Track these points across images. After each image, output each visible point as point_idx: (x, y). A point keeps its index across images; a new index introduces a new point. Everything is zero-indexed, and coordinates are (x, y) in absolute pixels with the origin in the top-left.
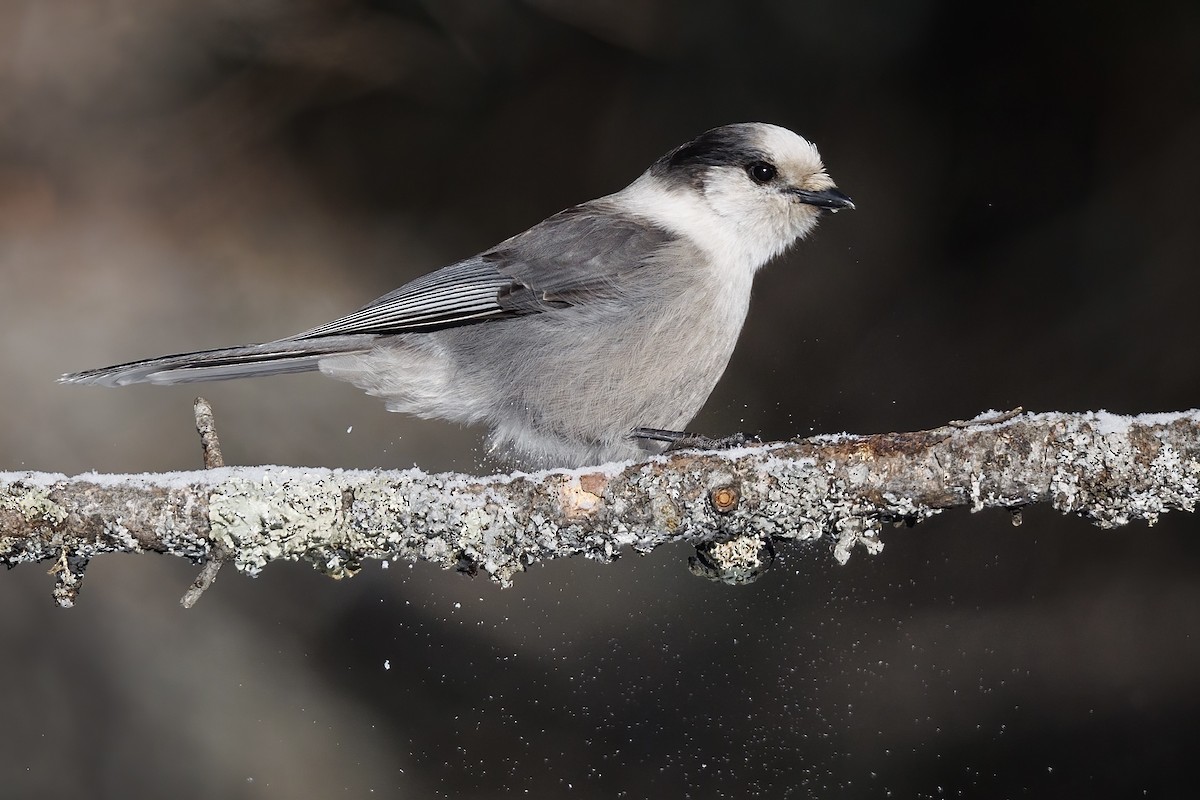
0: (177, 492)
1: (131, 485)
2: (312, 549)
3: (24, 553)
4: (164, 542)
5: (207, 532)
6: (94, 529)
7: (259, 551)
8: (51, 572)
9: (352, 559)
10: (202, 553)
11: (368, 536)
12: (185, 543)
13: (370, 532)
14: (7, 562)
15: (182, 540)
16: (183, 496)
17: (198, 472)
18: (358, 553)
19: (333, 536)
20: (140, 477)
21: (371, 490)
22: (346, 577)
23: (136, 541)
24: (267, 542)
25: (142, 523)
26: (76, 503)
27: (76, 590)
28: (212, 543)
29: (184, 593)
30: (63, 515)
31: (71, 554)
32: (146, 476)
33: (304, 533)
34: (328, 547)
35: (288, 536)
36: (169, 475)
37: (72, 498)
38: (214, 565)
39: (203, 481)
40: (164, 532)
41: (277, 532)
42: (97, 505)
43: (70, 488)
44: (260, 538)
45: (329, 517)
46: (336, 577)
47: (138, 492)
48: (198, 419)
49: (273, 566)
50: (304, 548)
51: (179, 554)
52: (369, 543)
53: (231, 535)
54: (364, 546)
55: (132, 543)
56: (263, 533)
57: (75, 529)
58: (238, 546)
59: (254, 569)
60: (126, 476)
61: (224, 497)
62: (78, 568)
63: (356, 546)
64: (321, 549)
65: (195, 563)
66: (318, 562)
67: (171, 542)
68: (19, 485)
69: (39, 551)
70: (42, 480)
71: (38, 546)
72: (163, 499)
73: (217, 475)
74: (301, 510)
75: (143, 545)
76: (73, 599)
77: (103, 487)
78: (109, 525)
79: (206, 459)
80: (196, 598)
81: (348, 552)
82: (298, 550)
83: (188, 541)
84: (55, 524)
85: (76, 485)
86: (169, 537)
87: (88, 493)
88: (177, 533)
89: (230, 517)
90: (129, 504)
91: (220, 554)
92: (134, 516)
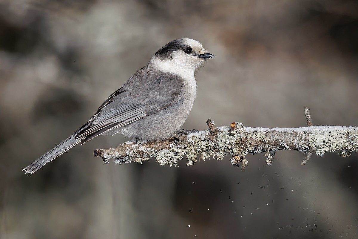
0: (300, 133)
1: (287, 131)
2: (337, 149)
3: (258, 150)
4: (296, 147)
5: (308, 144)
6: (277, 143)
7: (323, 149)
8: (265, 155)
9: (349, 152)
10: (307, 150)
11: (353, 145)
12: (302, 147)
13: (354, 144)
14: (253, 153)
15: (301, 146)
16: (302, 134)
17: (306, 128)
18: (350, 150)
19: (343, 145)
20: (290, 129)
21: (354, 132)
22: (347, 157)
23: (289, 147)
24: (325, 147)
25: (290, 142)
26: (272, 136)
27: (272, 160)
28: (310, 147)
29: (302, 161)
30: (268, 140)
31: (271, 150)
32: (291, 129)
33: (335, 144)
34: (342, 148)
35: (331, 145)
36: (298, 128)
37: (271, 135)
38: (310, 153)
39: (307, 130)
40: (296, 144)
41: (328, 144)
42: (278, 137)
43: (270, 132)
44: (323, 146)
45: (342, 140)
46: (344, 157)
47: (289, 133)
48: (306, 113)
49: (327, 154)
50: (335, 149)
51: (301, 150)
52: (353, 147)
53: (315, 145)
54: (352, 148)
55: (288, 147)
56: (324, 145)
57: (272, 143)
58: (317, 148)
59: (321, 154)
60: (286, 129)
61: (313, 135)
62: (273, 154)
63: (350, 148)
64: (340, 149)
65: (305, 153)
66: (339, 152)
67: (298, 147)
68: (256, 131)
69: (262, 150)
70: (263, 130)
71: (262, 148)
72: (296, 135)
73: (311, 128)
74: (334, 138)
75: (291, 148)
76: (271, 163)
77: (280, 132)
78: (281, 142)
79: (308, 124)
80: (305, 162)
81: (347, 149)
82: (334, 149)
83: (303, 147)
84: (266, 142)
85: (272, 131)
86: (298, 146)
87: (275, 133)
88: (300, 145)
89: (315, 140)
90: (287, 136)
91: (312, 150)
92: (288, 140)
